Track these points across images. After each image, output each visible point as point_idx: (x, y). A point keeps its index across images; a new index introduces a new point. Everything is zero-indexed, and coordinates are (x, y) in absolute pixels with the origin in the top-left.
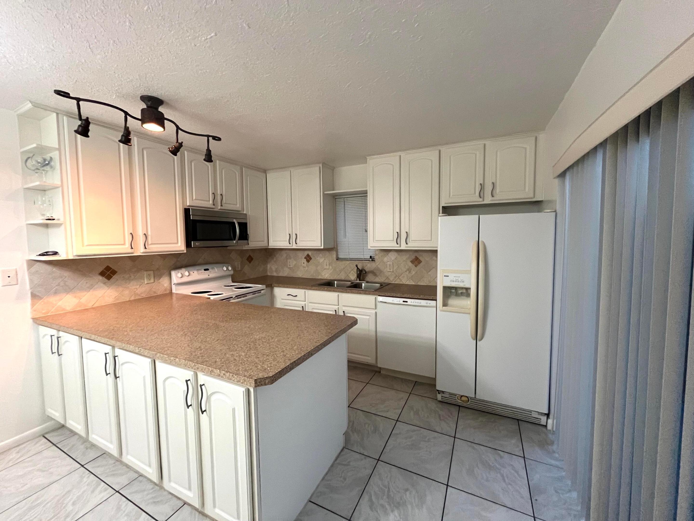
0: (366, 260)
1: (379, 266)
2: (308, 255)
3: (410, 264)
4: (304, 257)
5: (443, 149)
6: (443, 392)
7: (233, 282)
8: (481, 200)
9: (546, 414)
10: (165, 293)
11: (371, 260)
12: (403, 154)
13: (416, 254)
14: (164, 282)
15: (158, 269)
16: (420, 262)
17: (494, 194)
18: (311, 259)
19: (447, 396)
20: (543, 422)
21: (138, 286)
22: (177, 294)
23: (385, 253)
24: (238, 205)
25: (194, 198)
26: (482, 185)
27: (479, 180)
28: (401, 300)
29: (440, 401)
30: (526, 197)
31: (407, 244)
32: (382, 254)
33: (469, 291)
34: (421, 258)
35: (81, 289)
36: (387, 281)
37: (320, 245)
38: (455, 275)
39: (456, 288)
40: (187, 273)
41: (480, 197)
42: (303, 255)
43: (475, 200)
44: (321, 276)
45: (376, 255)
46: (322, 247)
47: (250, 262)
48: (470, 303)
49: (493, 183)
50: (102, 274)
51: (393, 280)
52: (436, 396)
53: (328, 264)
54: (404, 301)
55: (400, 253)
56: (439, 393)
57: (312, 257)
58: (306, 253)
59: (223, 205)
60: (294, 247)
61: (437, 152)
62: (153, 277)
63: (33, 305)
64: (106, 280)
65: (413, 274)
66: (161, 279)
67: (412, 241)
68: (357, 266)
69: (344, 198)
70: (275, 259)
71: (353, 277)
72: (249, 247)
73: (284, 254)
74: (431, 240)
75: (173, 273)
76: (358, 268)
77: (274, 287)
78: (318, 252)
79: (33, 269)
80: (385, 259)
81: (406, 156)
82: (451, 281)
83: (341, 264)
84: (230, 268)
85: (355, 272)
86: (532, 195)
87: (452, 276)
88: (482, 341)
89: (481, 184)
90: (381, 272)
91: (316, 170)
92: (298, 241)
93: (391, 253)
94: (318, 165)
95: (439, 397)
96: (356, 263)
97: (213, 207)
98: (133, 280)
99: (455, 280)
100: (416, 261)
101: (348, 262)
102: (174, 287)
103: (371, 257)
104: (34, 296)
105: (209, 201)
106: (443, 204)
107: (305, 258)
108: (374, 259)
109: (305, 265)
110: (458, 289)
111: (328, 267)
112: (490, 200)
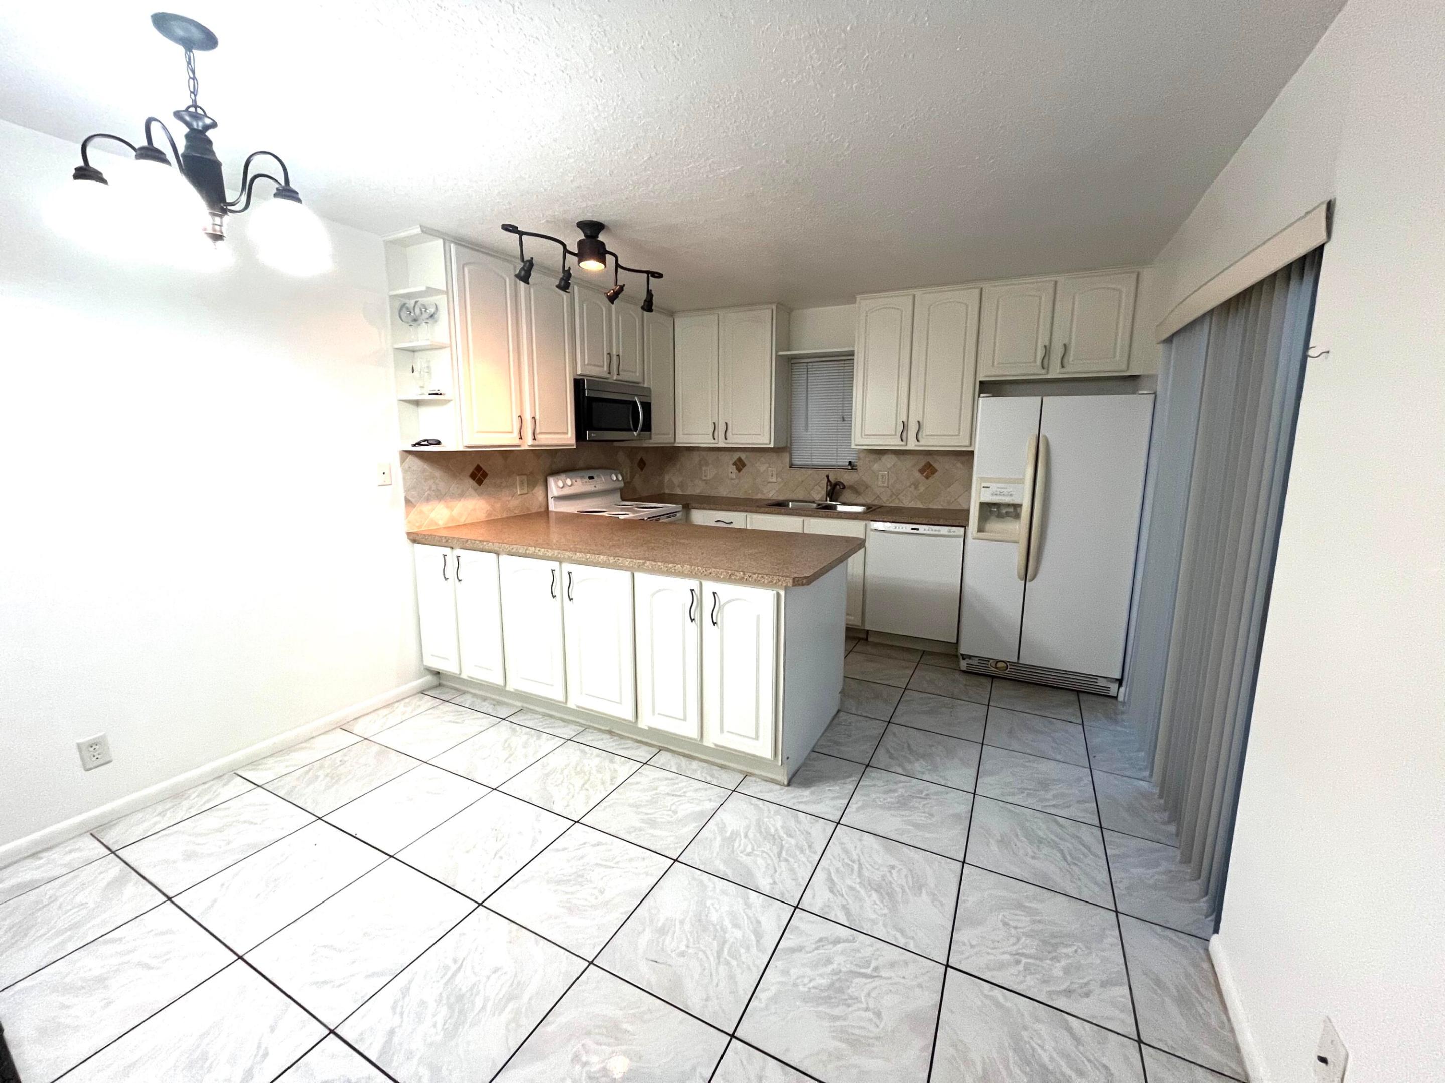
0: (841, 468)
1: (864, 478)
2: (740, 459)
3: (917, 475)
4: (731, 462)
5: (987, 286)
6: (970, 657)
7: (623, 500)
8: (1043, 371)
9: (1117, 680)
10: (539, 511)
11: (850, 467)
12: (918, 293)
13: (929, 459)
14: (539, 492)
15: (532, 473)
16: (934, 471)
17: (1065, 364)
18: (744, 465)
19: (975, 662)
20: (1113, 693)
21: (510, 498)
22: (556, 513)
23: (875, 456)
24: (638, 374)
25: (586, 362)
26: (1048, 348)
27: (1043, 341)
28: (907, 528)
29: (964, 672)
30: (1116, 368)
31: (918, 441)
32: (872, 457)
33: (1018, 509)
34: (936, 465)
35: (453, 497)
36: (876, 503)
37: (768, 442)
38: (1000, 485)
39: (997, 505)
40: (569, 482)
41: (1043, 368)
42: (728, 460)
43: (1034, 371)
44: (762, 493)
45: (859, 459)
46: (772, 446)
47: (642, 469)
48: (1018, 528)
49: (1065, 345)
50: (473, 476)
51: (887, 500)
52: (959, 665)
53: (774, 473)
54: (912, 529)
55: (902, 457)
56: (964, 659)
57: (746, 462)
58: (736, 456)
59: (620, 373)
60: (722, 444)
61: (977, 291)
62: (526, 486)
63: (408, 514)
64: (475, 484)
65: (922, 491)
66: (536, 489)
67: (927, 435)
68: (828, 477)
69: (807, 362)
70: (678, 466)
71: (819, 494)
72: (650, 443)
73: (696, 458)
74: (958, 435)
75: (552, 481)
76: (829, 480)
77: (690, 509)
78: (758, 454)
79: (406, 465)
80: (876, 467)
81: (925, 297)
82: (993, 495)
83: (799, 475)
84: (620, 478)
85: (823, 489)
86: (1124, 367)
87: (994, 487)
88: (1033, 582)
89: (1045, 347)
90: (867, 487)
91: (766, 314)
92: (729, 434)
93: (886, 457)
94: (769, 306)
95: (963, 665)
96: (826, 472)
97: (608, 375)
98: (504, 488)
99: (999, 493)
100: (928, 470)
101: (810, 472)
102: (551, 502)
103: (850, 463)
104: (408, 502)
105: (603, 366)
106: (981, 377)
107: (734, 464)
108: (856, 466)
109: (733, 476)
110: (1002, 508)
111: (774, 480)
112: (1058, 371)
